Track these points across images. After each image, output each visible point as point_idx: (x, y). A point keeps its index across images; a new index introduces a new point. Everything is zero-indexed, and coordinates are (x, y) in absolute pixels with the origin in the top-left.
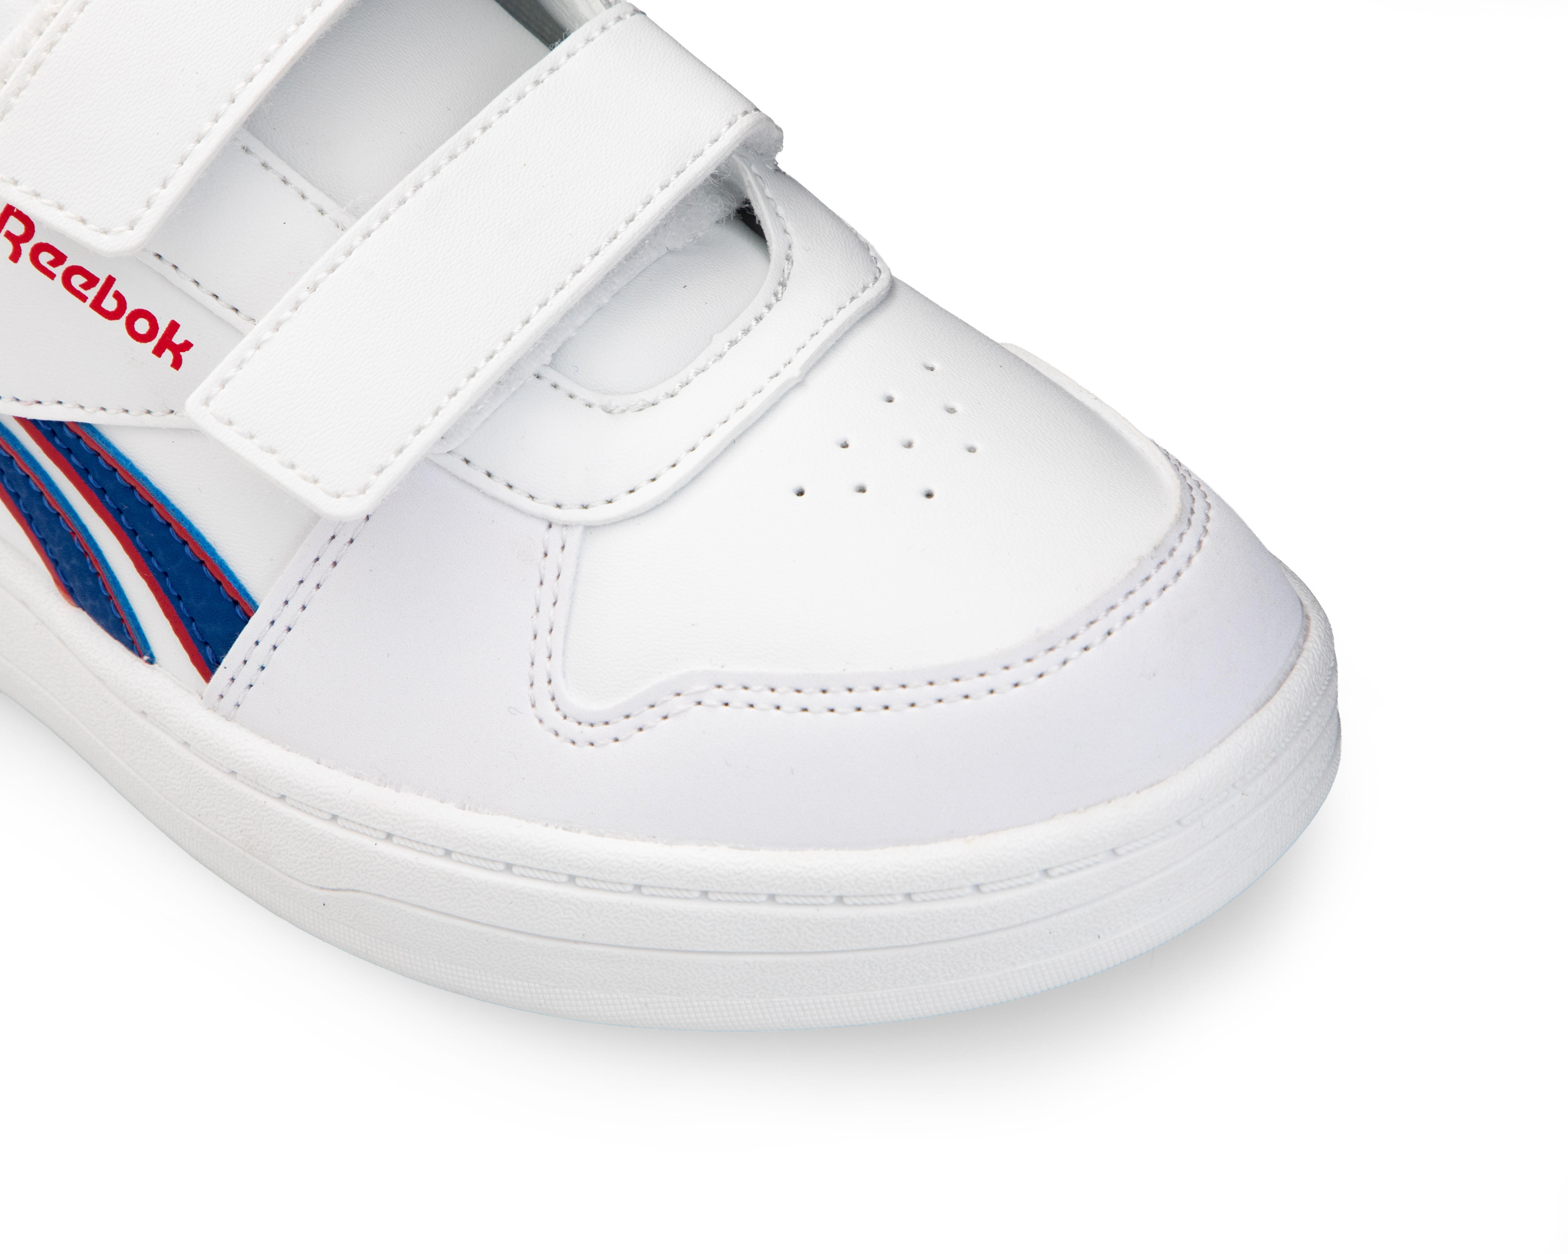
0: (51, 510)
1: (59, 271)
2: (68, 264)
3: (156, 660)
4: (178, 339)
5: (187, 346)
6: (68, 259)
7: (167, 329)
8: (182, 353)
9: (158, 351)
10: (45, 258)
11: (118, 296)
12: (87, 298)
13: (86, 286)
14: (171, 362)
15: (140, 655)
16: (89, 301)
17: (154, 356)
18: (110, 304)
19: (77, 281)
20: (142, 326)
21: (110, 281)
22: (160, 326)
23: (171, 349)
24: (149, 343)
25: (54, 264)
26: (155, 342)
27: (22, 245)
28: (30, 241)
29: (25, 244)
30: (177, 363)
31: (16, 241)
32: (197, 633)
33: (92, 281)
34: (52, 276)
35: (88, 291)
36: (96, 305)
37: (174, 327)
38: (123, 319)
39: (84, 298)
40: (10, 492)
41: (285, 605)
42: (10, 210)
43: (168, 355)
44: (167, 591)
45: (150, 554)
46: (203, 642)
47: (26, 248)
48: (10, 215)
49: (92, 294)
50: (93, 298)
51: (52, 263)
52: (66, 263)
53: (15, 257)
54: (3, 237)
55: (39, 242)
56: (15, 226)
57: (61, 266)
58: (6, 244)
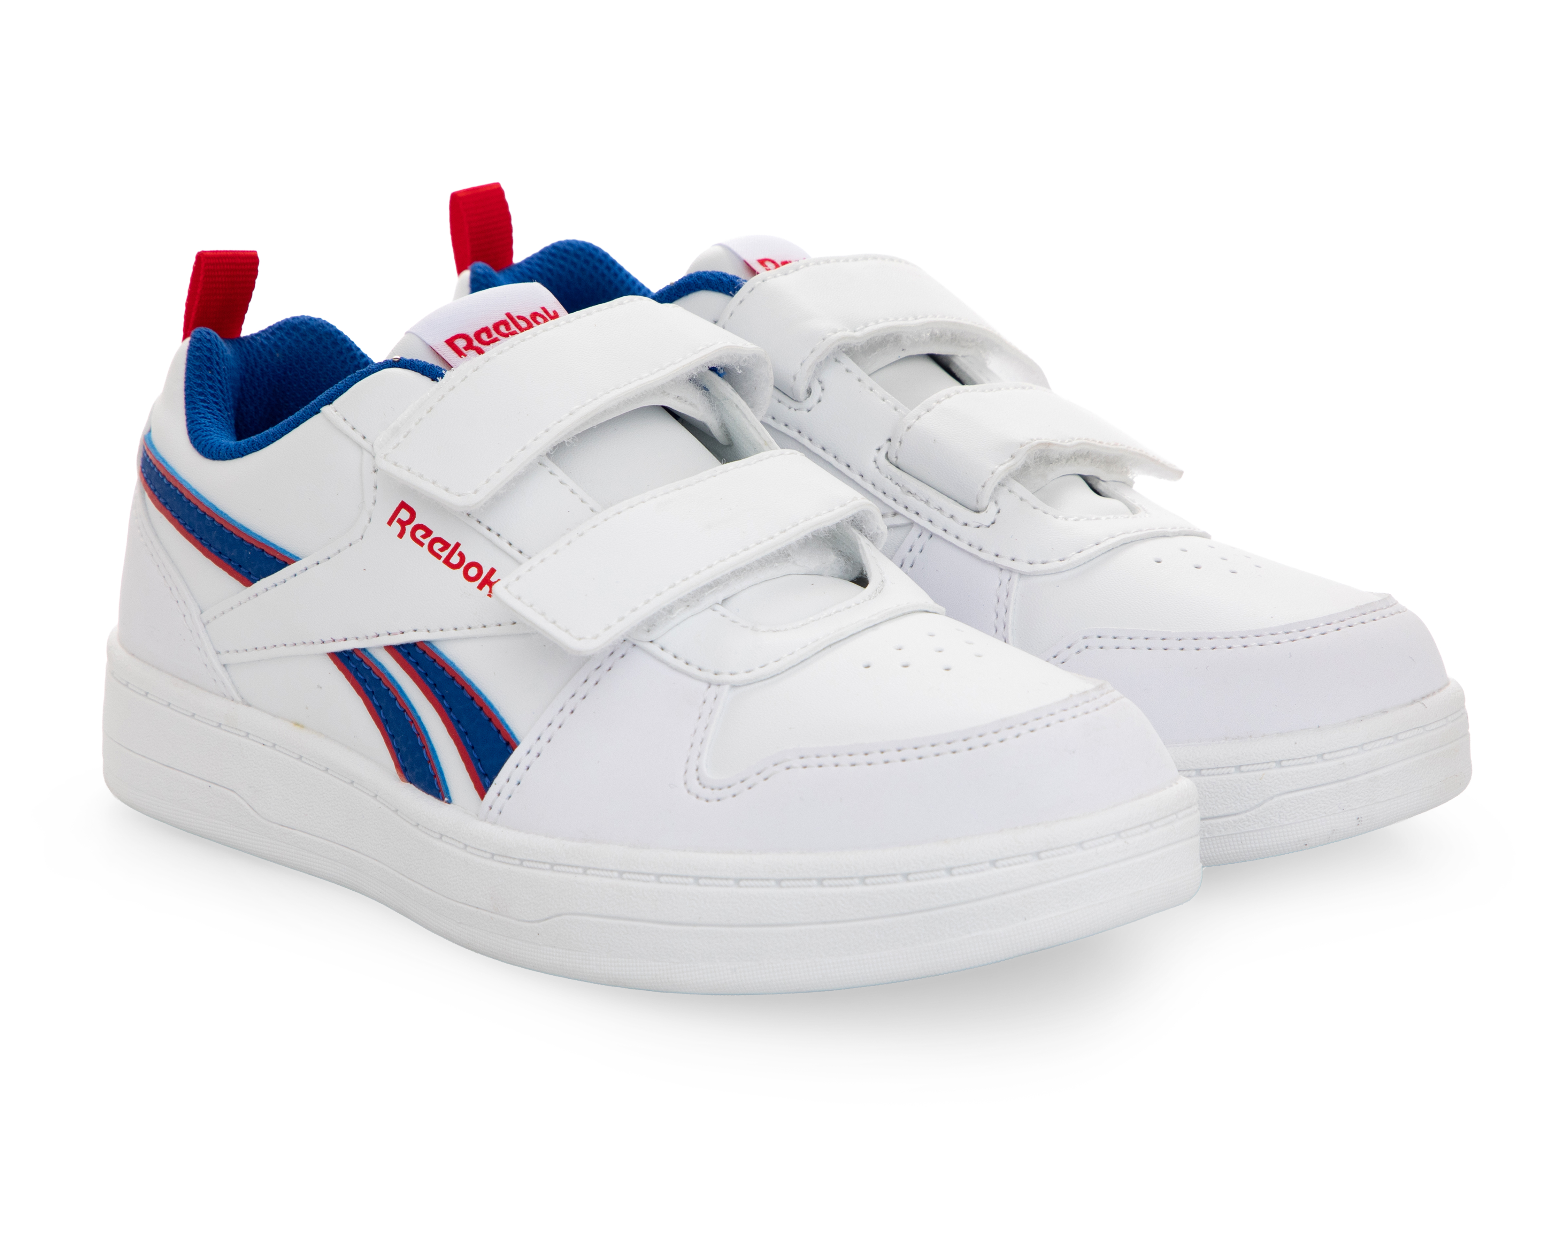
0: (399, 708)
1: (427, 541)
2: (432, 536)
3: (453, 801)
4: (493, 578)
5: (498, 582)
6: (433, 533)
7: (488, 573)
8: (494, 587)
9: (480, 587)
10: (420, 533)
11: (461, 554)
12: (441, 557)
13: (442, 550)
14: (487, 592)
15: (443, 800)
16: (443, 559)
17: (478, 589)
18: (455, 560)
19: (437, 546)
20: (473, 572)
21: (458, 545)
22: (484, 571)
23: (488, 585)
24: (476, 582)
25: (424, 537)
26: (480, 581)
27: (407, 527)
28: (412, 524)
29: (409, 525)
30: (490, 593)
31: (403, 524)
32: (481, 768)
33: (446, 545)
34: (422, 544)
35: (443, 552)
36: (447, 561)
37: (491, 571)
38: (462, 568)
39: (439, 557)
40: (376, 705)
41: (537, 741)
42: (403, 505)
43: (486, 588)
44: (465, 743)
45: (459, 722)
46: (483, 774)
47: (409, 528)
48: (402, 508)
49: (444, 554)
50: (445, 557)
51: (422, 536)
52: (432, 535)
53: (401, 535)
54: (395, 523)
55: (417, 524)
56: (404, 515)
57: (428, 538)
58: (396, 527)
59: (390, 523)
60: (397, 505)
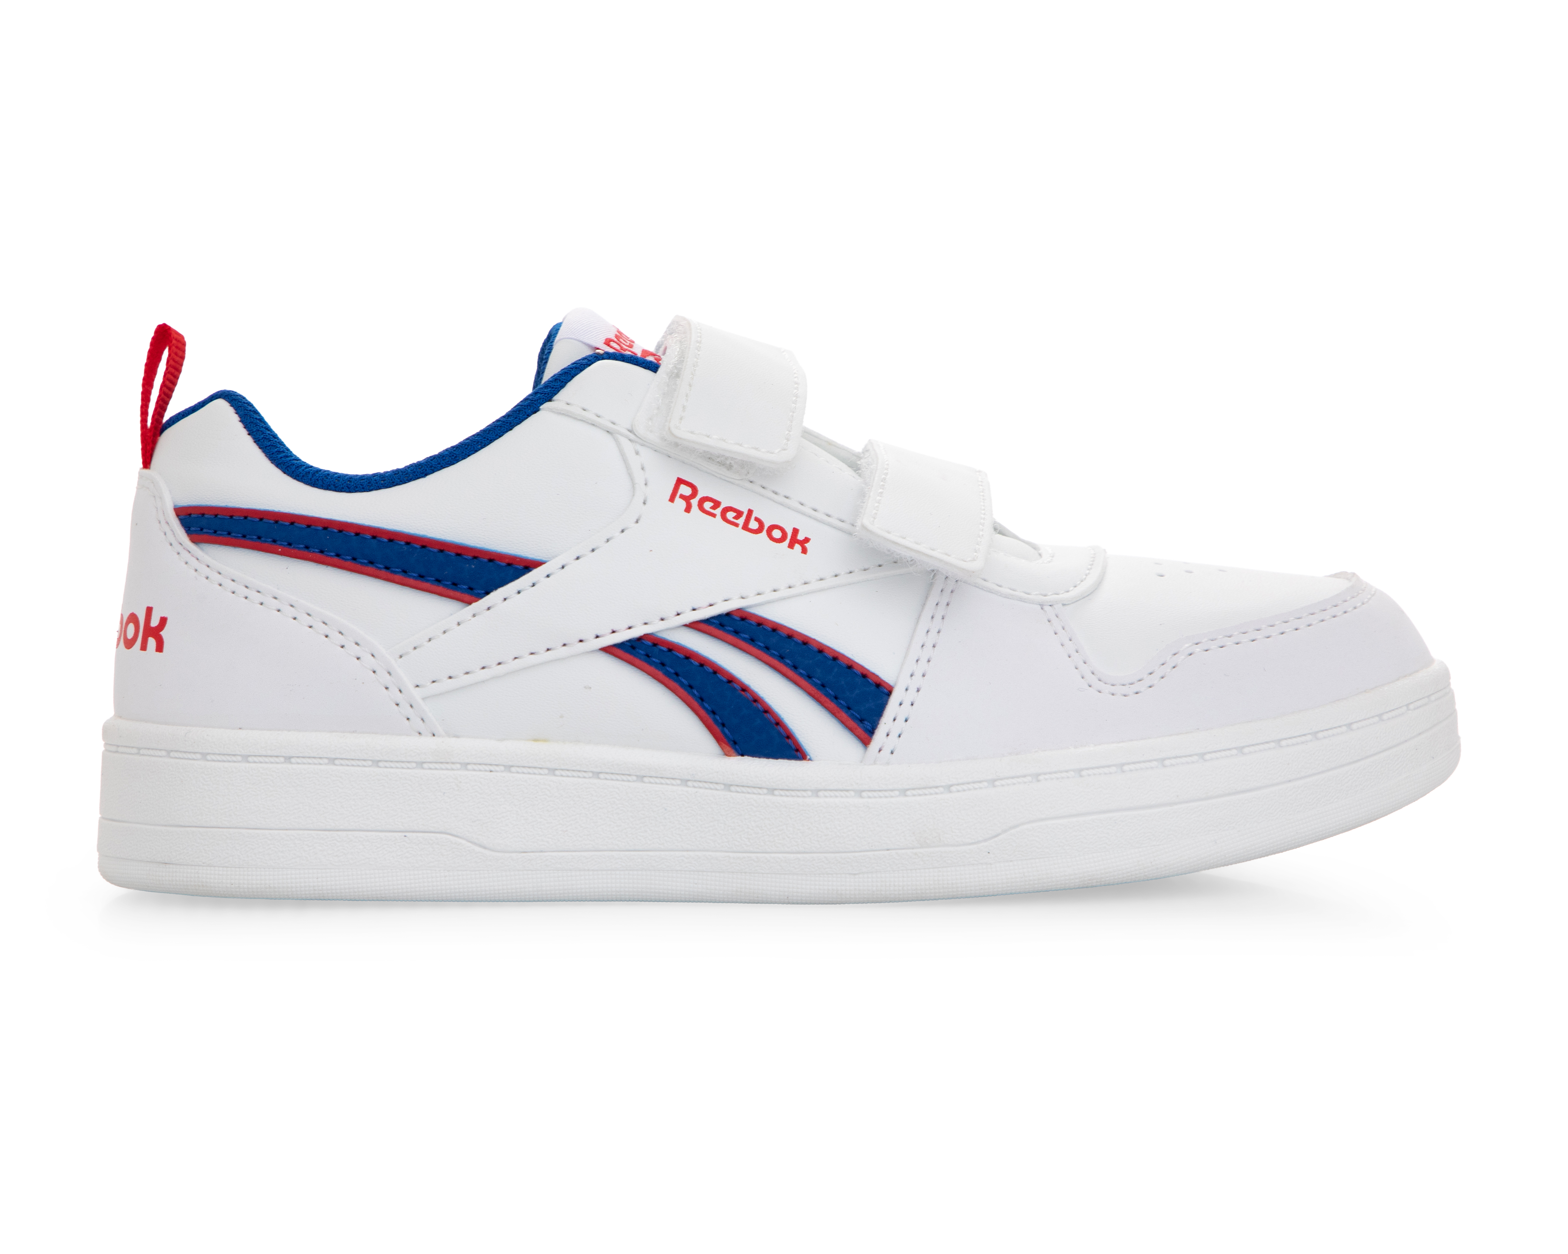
1: (718, 512)
2: (722, 506)
4: (800, 537)
5: (807, 540)
6: (722, 504)
7: (792, 533)
8: (805, 545)
9: (791, 546)
10: (708, 505)
11: (757, 519)
13: (736, 518)
14: (801, 551)
15: (804, 759)
16: (741, 526)
17: (790, 549)
18: (753, 525)
19: (730, 515)
20: (777, 534)
21: (750, 512)
22: (788, 532)
23: (798, 543)
24: (784, 542)
25: (714, 508)
26: (787, 541)
27: (692, 501)
28: (697, 497)
29: (694, 499)
30: (804, 551)
31: (687, 499)
32: (856, 716)
33: (739, 514)
34: (714, 515)
35: (739, 520)
36: (746, 527)
37: (796, 531)
38: (764, 532)
39: (737, 525)
41: (911, 678)
42: (680, 481)
43: (798, 547)
46: (860, 719)
47: (694, 502)
48: (680, 484)
49: (741, 521)
50: (742, 524)
51: (712, 508)
53: (688, 509)
54: (677, 499)
55: (702, 496)
56: (685, 490)
57: (718, 509)
58: (680, 504)
59: (672, 499)
60: (674, 482)
